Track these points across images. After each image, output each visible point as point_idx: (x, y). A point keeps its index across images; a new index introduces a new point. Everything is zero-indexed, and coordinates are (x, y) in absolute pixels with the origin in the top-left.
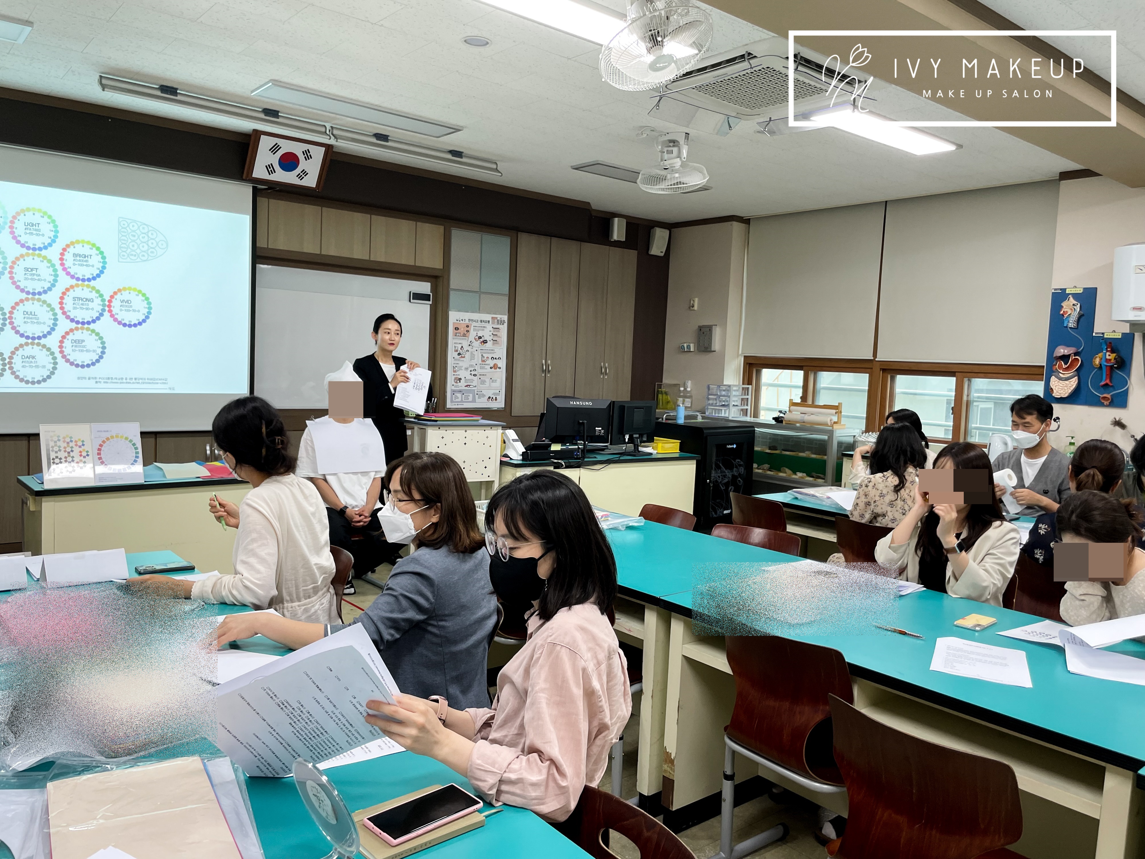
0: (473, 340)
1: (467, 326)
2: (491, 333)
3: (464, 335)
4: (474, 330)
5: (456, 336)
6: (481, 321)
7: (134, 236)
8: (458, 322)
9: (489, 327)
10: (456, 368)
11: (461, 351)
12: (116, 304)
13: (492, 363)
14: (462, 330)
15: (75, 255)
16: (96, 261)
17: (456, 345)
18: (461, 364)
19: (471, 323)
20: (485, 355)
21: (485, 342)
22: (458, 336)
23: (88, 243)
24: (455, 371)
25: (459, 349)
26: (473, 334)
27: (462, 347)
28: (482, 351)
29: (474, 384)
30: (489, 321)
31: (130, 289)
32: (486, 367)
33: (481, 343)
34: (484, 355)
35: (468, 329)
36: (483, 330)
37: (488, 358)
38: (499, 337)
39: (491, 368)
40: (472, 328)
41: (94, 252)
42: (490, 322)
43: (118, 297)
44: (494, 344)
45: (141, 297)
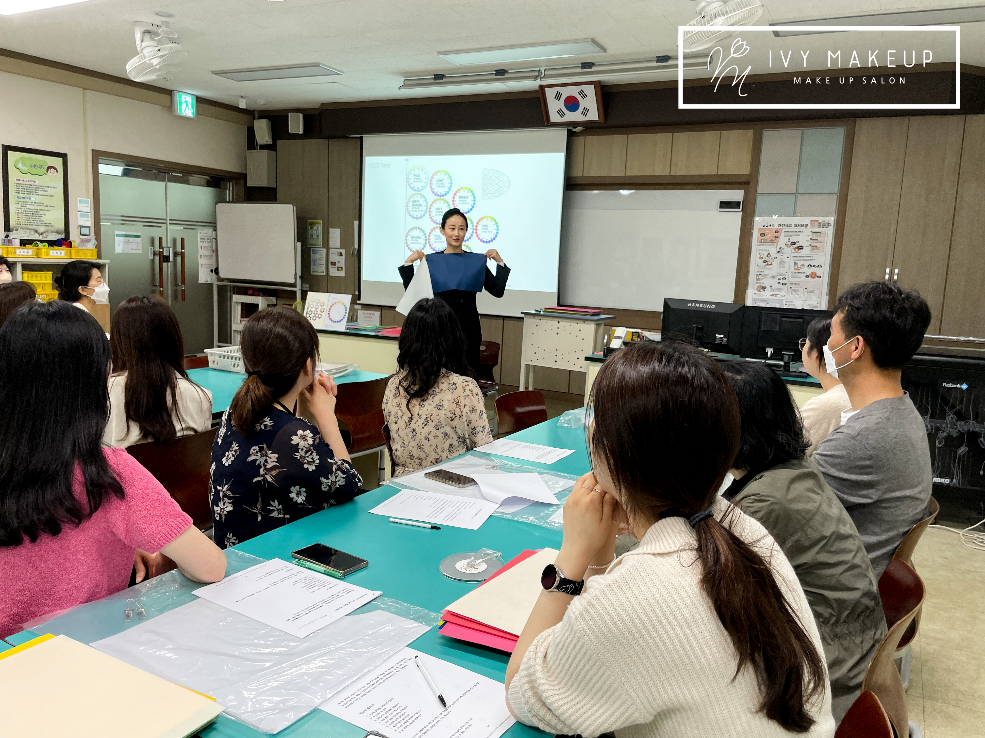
0: (784, 246)
1: (777, 232)
2: (810, 237)
3: (772, 241)
4: (785, 236)
5: (761, 242)
6: (796, 226)
7: (491, 180)
8: (765, 227)
9: (807, 232)
10: (760, 277)
11: (767, 258)
12: (480, 227)
13: (808, 271)
14: (769, 236)
15: (460, 197)
16: (470, 200)
17: (761, 252)
18: (766, 272)
19: (781, 228)
20: (800, 263)
21: (801, 248)
22: (764, 242)
23: (467, 188)
24: (758, 280)
25: (765, 256)
26: (783, 240)
27: (769, 254)
28: (794, 258)
29: (783, 293)
30: (806, 226)
31: (487, 217)
32: (800, 275)
33: (795, 249)
34: (798, 262)
35: (777, 234)
36: (799, 235)
37: (803, 265)
38: (820, 242)
39: (807, 276)
40: (783, 233)
41: (470, 194)
42: (809, 226)
43: (481, 223)
44: (812, 250)
45: (493, 223)
